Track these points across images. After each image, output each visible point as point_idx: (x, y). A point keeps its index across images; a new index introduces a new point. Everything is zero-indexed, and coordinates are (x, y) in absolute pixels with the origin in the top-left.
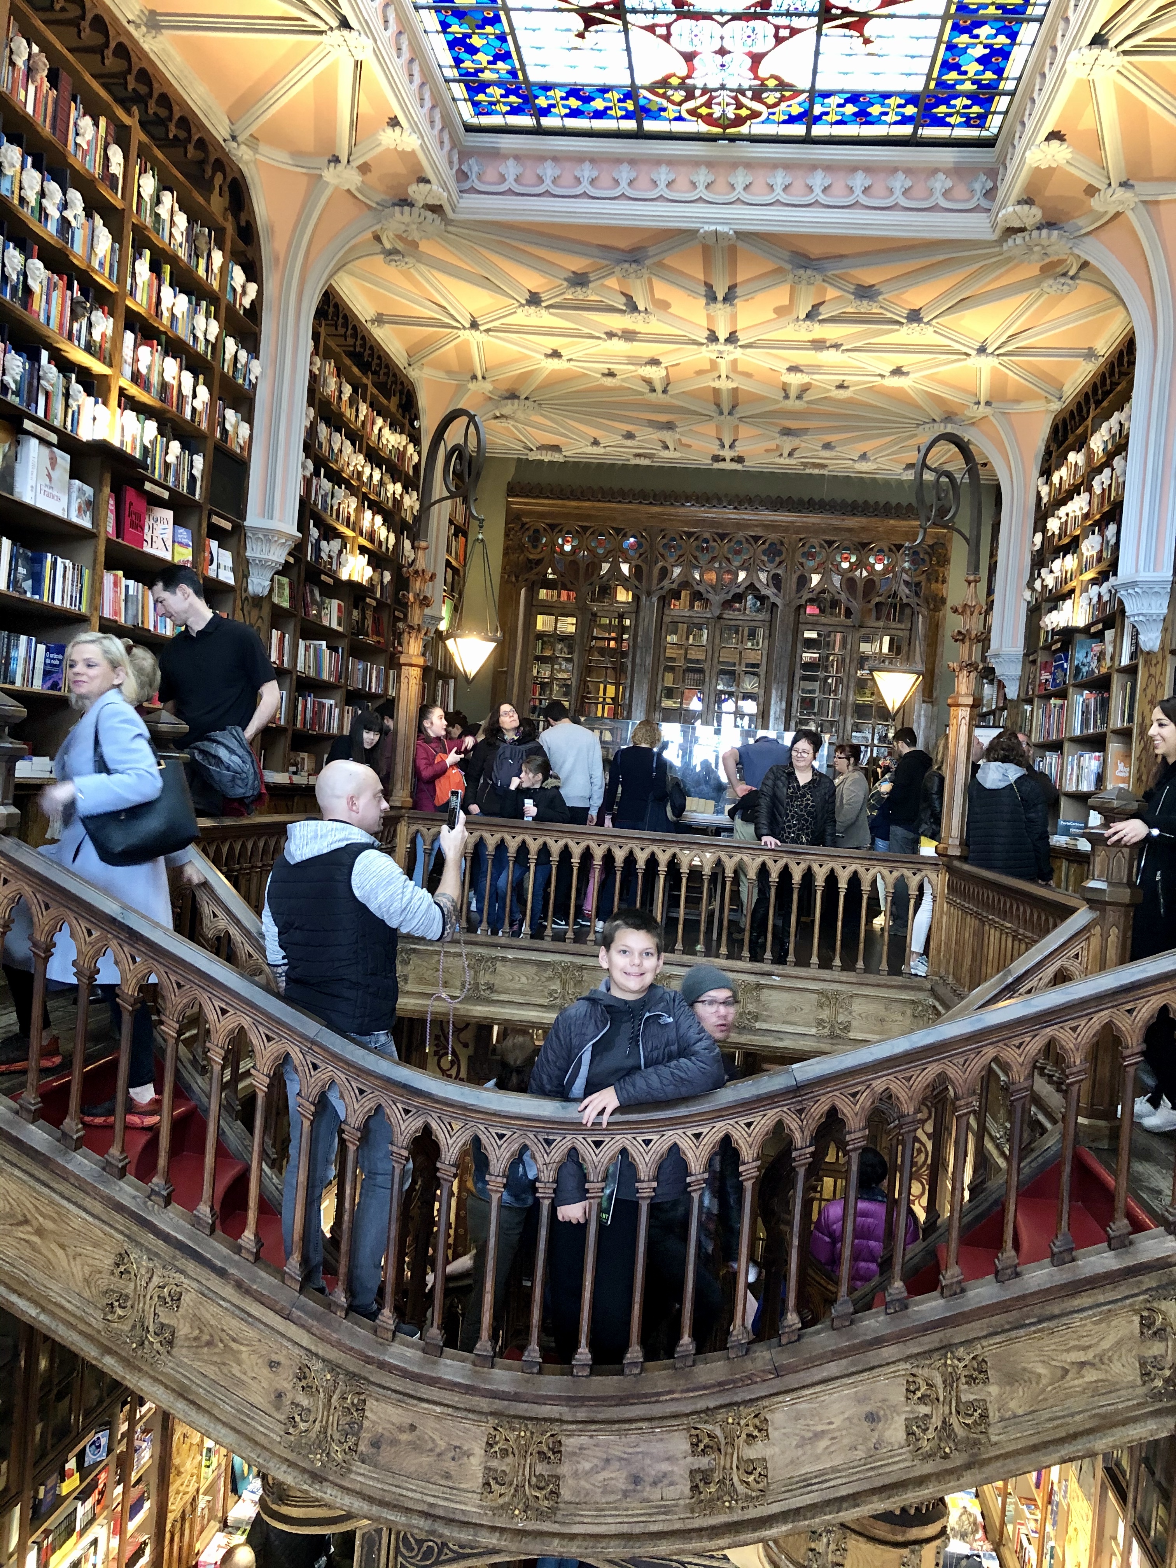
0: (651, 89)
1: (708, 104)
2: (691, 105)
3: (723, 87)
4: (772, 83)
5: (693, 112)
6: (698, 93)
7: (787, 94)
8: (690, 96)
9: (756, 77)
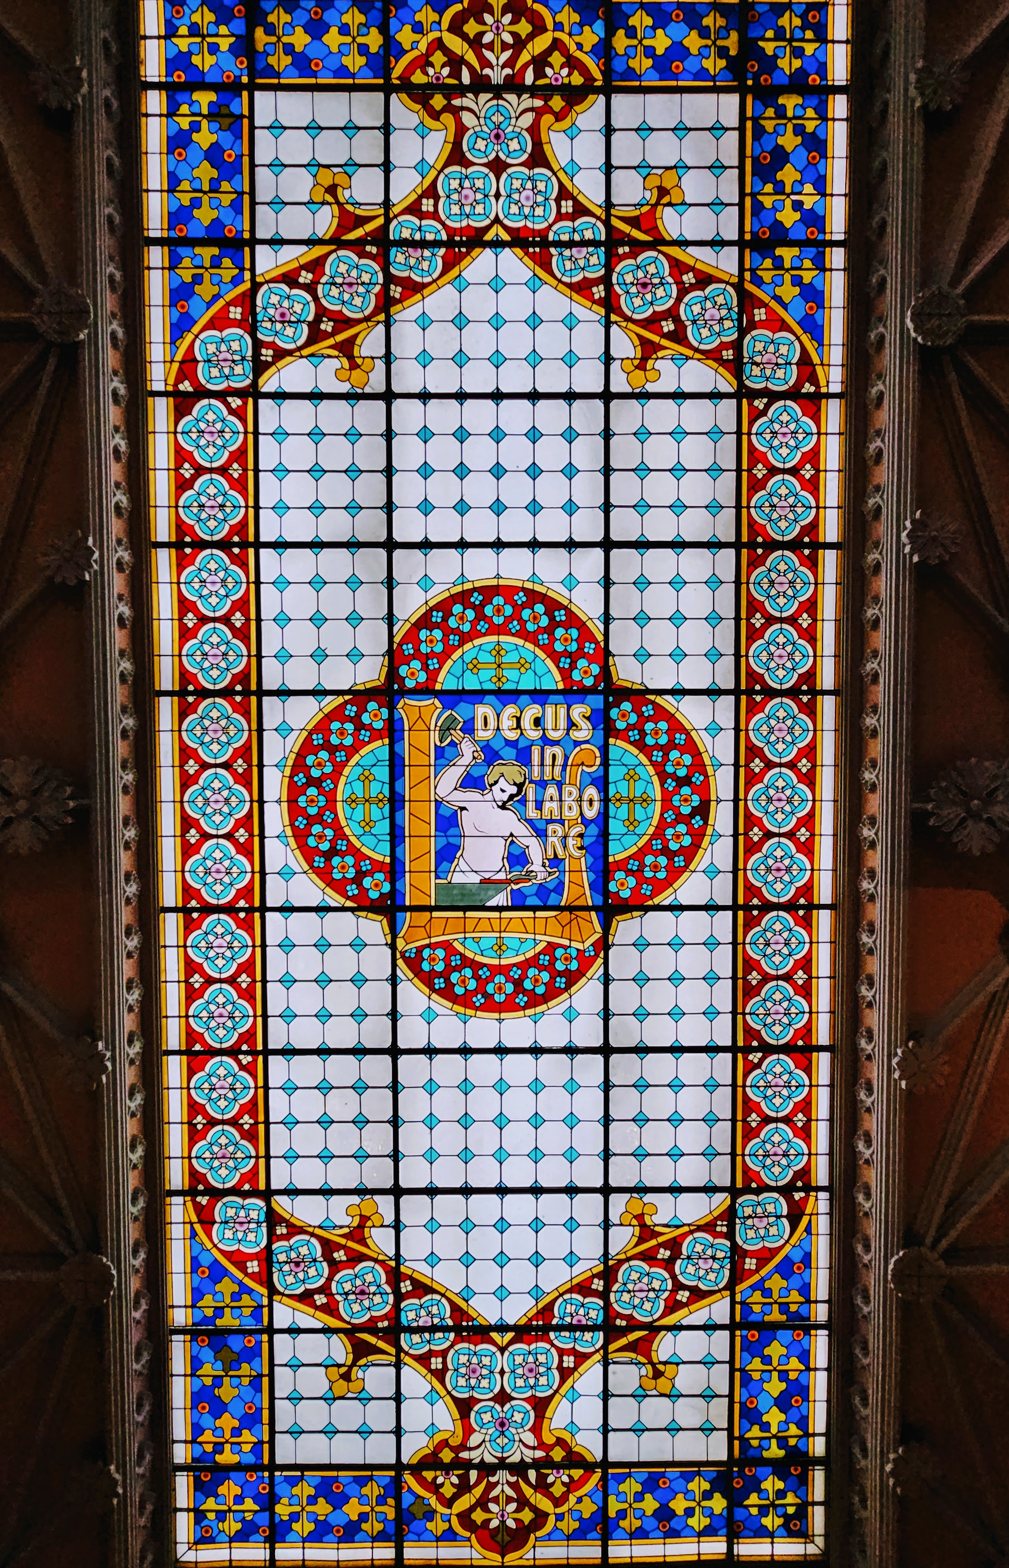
0: (416, 1469)
1: (482, 1503)
2: (463, 1503)
3: (502, 1464)
4: (558, 1454)
5: (465, 1518)
6: (473, 1475)
7: (577, 1473)
8: (464, 1487)
9: (541, 1445)
